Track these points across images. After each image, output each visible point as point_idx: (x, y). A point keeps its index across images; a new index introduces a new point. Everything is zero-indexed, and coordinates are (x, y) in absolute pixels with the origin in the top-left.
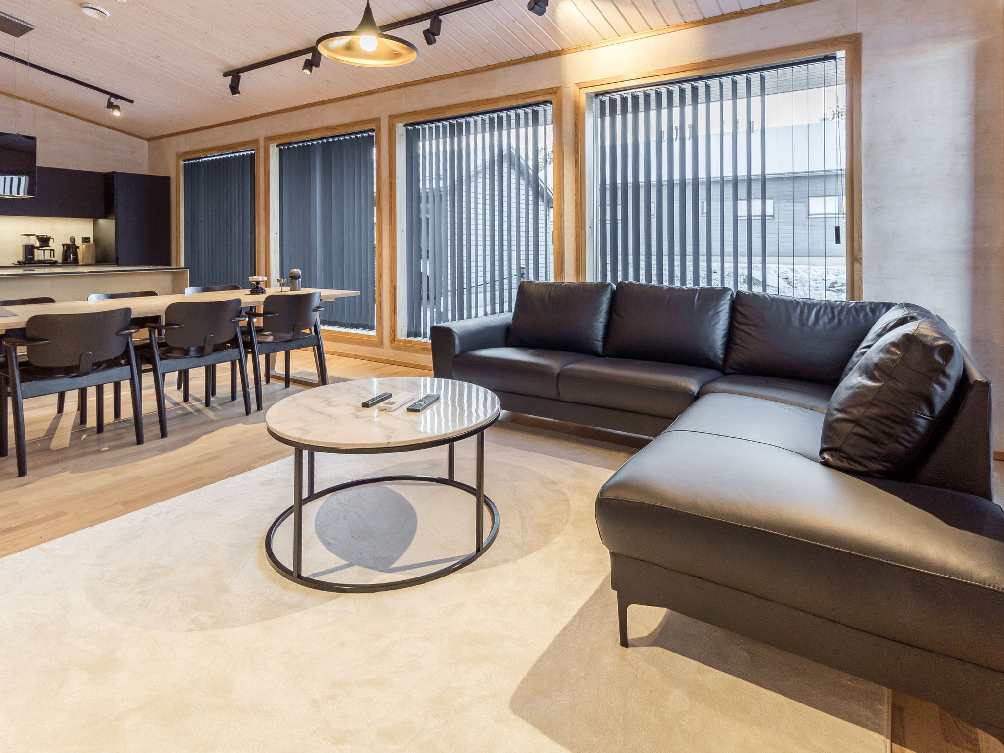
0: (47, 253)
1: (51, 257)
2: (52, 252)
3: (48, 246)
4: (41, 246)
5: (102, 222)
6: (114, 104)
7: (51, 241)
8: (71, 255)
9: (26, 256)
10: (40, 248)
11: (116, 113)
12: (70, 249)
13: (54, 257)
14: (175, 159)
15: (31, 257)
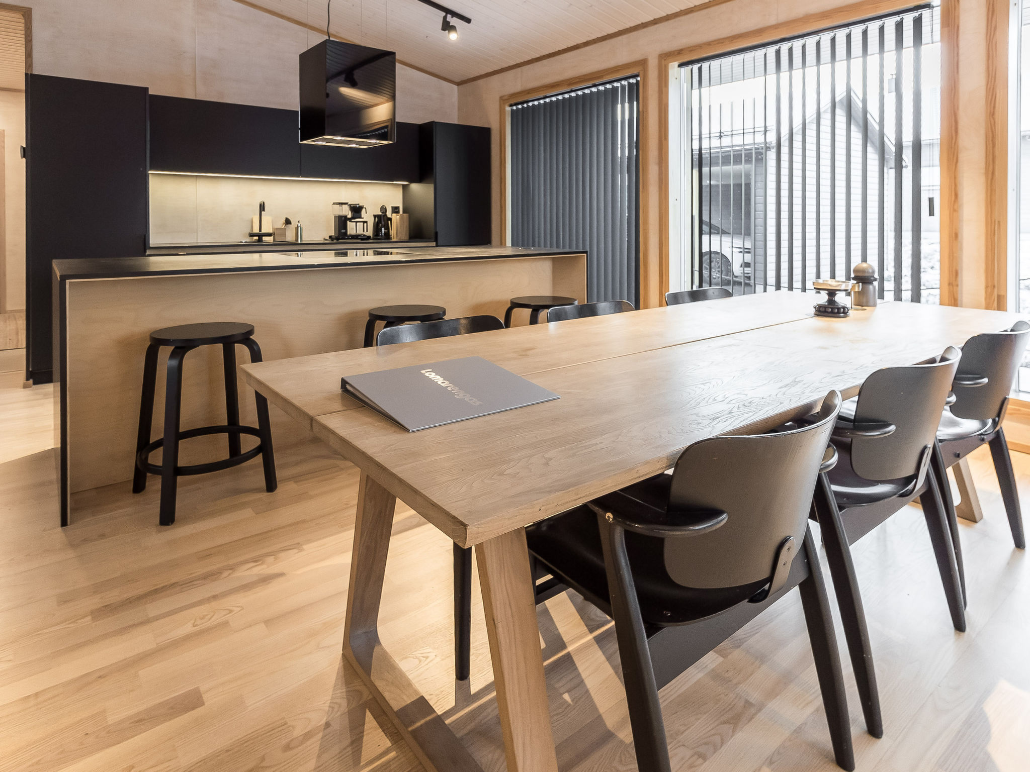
0: (360, 225)
1: (364, 231)
2: (365, 224)
3: (360, 217)
4: (353, 218)
5: (415, 187)
6: (451, 25)
7: (364, 210)
8: (383, 229)
9: (339, 230)
10: (353, 220)
11: (453, 36)
12: (382, 220)
13: (367, 231)
14: (498, 103)
15: (344, 231)
